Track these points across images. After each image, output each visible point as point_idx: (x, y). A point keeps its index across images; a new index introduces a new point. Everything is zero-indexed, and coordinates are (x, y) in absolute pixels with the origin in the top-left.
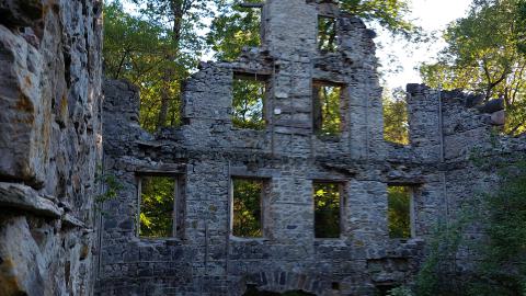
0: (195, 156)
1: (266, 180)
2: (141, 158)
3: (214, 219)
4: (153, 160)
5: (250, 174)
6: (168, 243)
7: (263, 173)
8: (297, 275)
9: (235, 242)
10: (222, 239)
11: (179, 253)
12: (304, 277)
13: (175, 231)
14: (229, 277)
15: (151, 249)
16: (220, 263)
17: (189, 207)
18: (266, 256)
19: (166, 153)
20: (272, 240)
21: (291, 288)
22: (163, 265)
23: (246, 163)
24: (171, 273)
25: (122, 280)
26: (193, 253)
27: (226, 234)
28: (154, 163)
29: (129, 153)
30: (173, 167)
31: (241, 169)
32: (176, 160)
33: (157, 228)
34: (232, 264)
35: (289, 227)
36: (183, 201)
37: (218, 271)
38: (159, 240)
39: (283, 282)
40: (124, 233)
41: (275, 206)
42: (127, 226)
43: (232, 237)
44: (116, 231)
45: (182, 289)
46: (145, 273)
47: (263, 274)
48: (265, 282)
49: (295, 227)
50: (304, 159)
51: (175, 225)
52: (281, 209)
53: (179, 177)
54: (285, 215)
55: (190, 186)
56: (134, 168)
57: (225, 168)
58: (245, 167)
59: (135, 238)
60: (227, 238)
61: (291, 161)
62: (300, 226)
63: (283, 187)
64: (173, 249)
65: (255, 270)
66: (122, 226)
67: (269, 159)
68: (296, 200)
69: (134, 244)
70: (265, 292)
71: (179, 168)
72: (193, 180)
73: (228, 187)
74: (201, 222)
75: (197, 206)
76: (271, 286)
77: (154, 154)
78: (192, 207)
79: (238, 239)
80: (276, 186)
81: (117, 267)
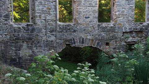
3: (50, 14)
6: (28, 25)
8: (89, 40)
9: (60, 25)
10: (54, 23)
11: (33, 30)
12: (93, 40)
13: (31, 20)
14: (58, 41)
15: (19, 28)
16: (53, 34)
17: (37, 8)
18: (75, 31)
20: (78, 24)
21: (87, 45)
22: (26, 35)
24: (30, 39)
25: (7, 42)
26: (40, 30)
27: (56, 21)
34: (58, 35)
35: (86, 18)
36: (34, 5)
37: (53, 38)
38: (24, 24)
39: (83, 43)
40: (6, 20)
41: (79, 7)
42: (7, 17)
43: (58, 23)
44: (2, 19)
45: (36, 46)
46: (18, 39)
47: (74, 39)
48: (75, 43)
49: (89, 17)
51: (31, 17)
52: (82, 9)
54: (84, 12)
59: (12, 23)
60: (56, 23)
62: (91, 17)
64: (30, 28)
65: (70, 37)
66: (5, 16)
68: (89, 4)
69: (11, 25)
70: (74, 47)
74: (43, 15)
75: (41, 7)
76: (78, 44)
79: (61, 24)
81: (4, 36)
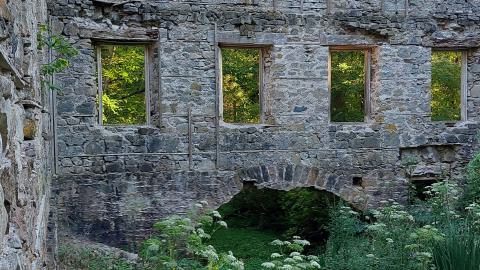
0: (169, 18)
1: (266, 49)
2: (98, 21)
3: (199, 102)
4: (114, 22)
5: (244, 40)
6: (140, 131)
7: (261, 38)
8: (307, 169)
9: (226, 130)
10: (210, 126)
12: (316, 171)
13: (148, 117)
14: (221, 173)
15: (119, 139)
16: (208, 156)
17: (165, 86)
18: (267, 146)
19: (131, 14)
20: (276, 126)
21: (300, 185)
22: (135, 158)
23: (238, 25)
24: (147, 168)
25: (86, 177)
26: (173, 145)
27: (215, 119)
28: (115, 27)
29: (82, 14)
30: (141, 33)
31: (231, 34)
32: (143, 23)
33: (125, 114)
35: (296, 110)
36: (157, 77)
37: (207, 166)
38: (130, 129)
39: (289, 177)
40: (83, 119)
41: (278, 82)
42: (86, 110)
43: (222, 123)
44: (73, 115)
45: (161, 188)
46: (114, 168)
47: (264, 168)
48: (266, 179)
49: (305, 109)
50: (318, 18)
51: (149, 109)
52: (286, 87)
53: (150, 45)
54: (291, 95)
55: (164, 57)
56: (90, 34)
57: (209, 33)
58: (237, 31)
59: (99, 125)
60: (217, 124)
61: (300, 22)
62: (311, 108)
63: (289, 57)
64: (147, 138)
65: (253, 163)
66: (79, 109)
67: (269, 20)
68: (306, 73)
69: (97, 132)
70: (266, 190)
71: (148, 34)
72: (168, 50)
73: (215, 58)
74: (181, 105)
75: (176, 84)
76: (274, 182)
77: (114, 15)
78: (169, 86)
79: (231, 126)
80: (280, 56)
81: (78, 161)
